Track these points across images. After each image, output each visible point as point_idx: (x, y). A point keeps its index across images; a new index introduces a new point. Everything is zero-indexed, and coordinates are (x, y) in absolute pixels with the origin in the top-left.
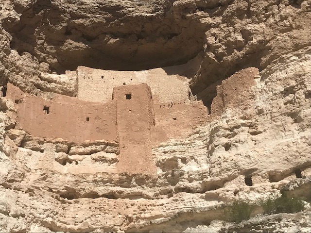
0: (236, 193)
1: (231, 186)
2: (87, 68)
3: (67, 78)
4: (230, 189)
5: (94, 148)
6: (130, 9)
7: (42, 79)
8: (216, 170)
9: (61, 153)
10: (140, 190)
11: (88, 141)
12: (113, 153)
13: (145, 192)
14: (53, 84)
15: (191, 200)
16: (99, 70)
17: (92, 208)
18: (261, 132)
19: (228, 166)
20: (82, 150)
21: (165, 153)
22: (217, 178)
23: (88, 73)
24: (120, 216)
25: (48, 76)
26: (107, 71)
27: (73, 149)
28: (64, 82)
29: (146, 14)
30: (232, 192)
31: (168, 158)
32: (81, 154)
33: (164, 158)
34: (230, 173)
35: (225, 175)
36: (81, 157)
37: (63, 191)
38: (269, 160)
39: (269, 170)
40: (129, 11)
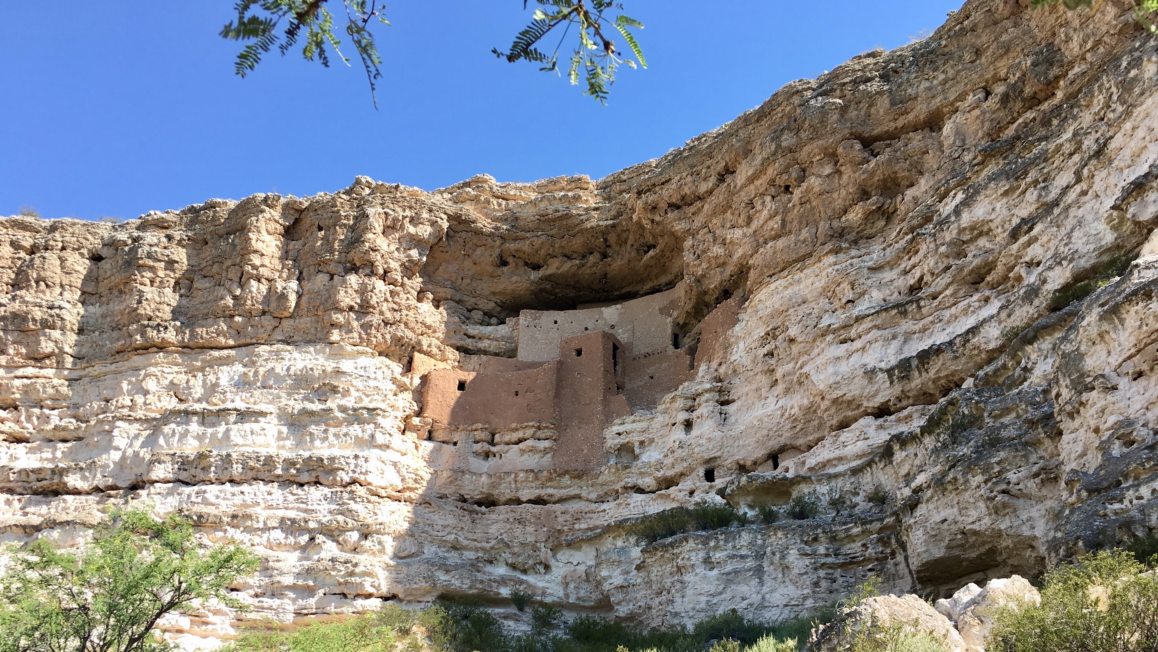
0: (692, 493)
1: (686, 485)
2: (533, 311)
3: (507, 330)
4: (684, 488)
5: (520, 434)
6: (582, 217)
7: (469, 337)
8: (669, 461)
9: (480, 445)
10: (577, 492)
11: (514, 425)
12: (547, 439)
13: (584, 494)
14: (485, 341)
15: (639, 504)
16: (551, 312)
17: (511, 520)
18: (733, 401)
19: (684, 454)
20: (507, 438)
21: (619, 434)
22: (670, 473)
23: (534, 320)
24: (545, 529)
25: (477, 331)
26: (563, 312)
27: (497, 438)
28: (503, 337)
29: (605, 222)
30: (687, 493)
31: (622, 441)
32: (507, 444)
33: (616, 442)
34: (685, 465)
35: (678, 469)
36: (506, 447)
37: (478, 497)
38: (736, 444)
39: (737, 458)
40: (582, 220)
